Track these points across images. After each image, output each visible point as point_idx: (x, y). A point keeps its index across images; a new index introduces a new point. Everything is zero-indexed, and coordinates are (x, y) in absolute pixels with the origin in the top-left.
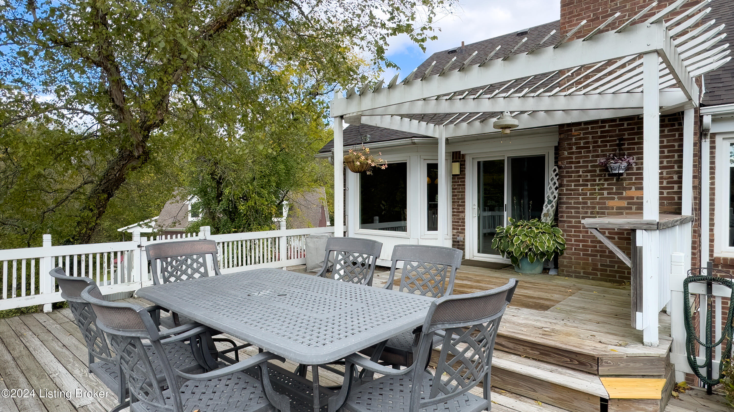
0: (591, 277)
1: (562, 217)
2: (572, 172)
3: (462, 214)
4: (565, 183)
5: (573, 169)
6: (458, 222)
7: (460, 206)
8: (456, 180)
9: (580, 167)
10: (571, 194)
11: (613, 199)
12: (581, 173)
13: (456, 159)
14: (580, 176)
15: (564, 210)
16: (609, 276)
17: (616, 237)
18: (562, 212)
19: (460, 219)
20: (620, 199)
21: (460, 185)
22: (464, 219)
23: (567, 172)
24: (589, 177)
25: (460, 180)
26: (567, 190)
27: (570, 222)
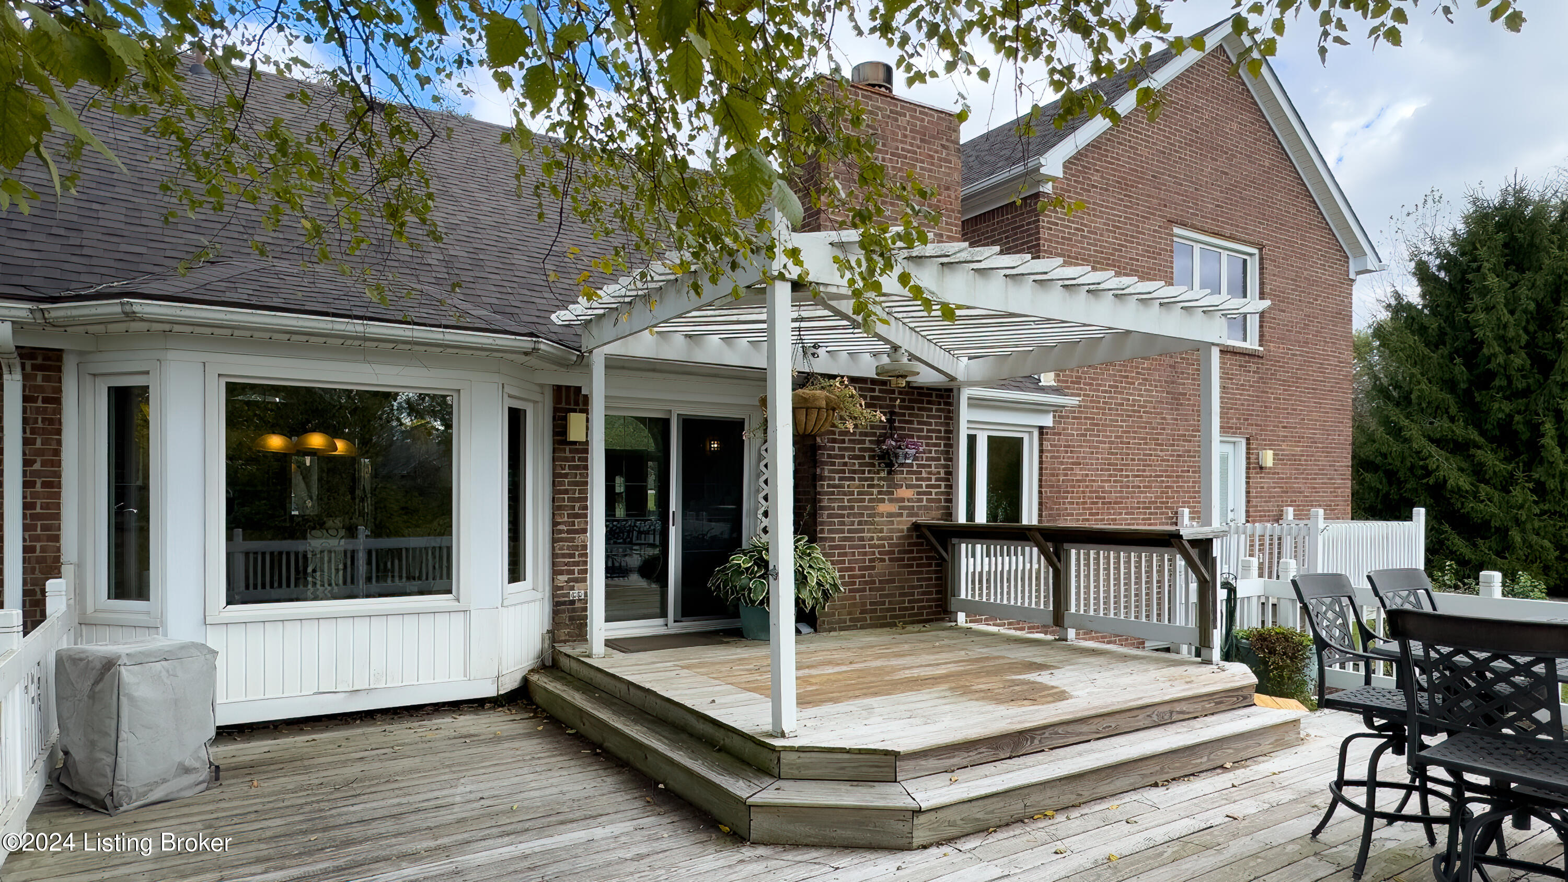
0: (859, 625)
1: (822, 531)
2: (836, 456)
3: (582, 536)
4: (826, 474)
5: (837, 452)
6: (573, 556)
7: (577, 516)
8: (568, 454)
9: (845, 449)
10: (833, 493)
11: (883, 501)
12: (846, 460)
13: (568, 403)
14: (845, 464)
15: (825, 519)
16: (879, 618)
17: (887, 557)
18: (822, 523)
19: (576, 548)
20: (891, 501)
21: (577, 467)
22: (585, 547)
23: (829, 456)
24: (857, 467)
25: (577, 456)
26: (829, 486)
27: (833, 539)
